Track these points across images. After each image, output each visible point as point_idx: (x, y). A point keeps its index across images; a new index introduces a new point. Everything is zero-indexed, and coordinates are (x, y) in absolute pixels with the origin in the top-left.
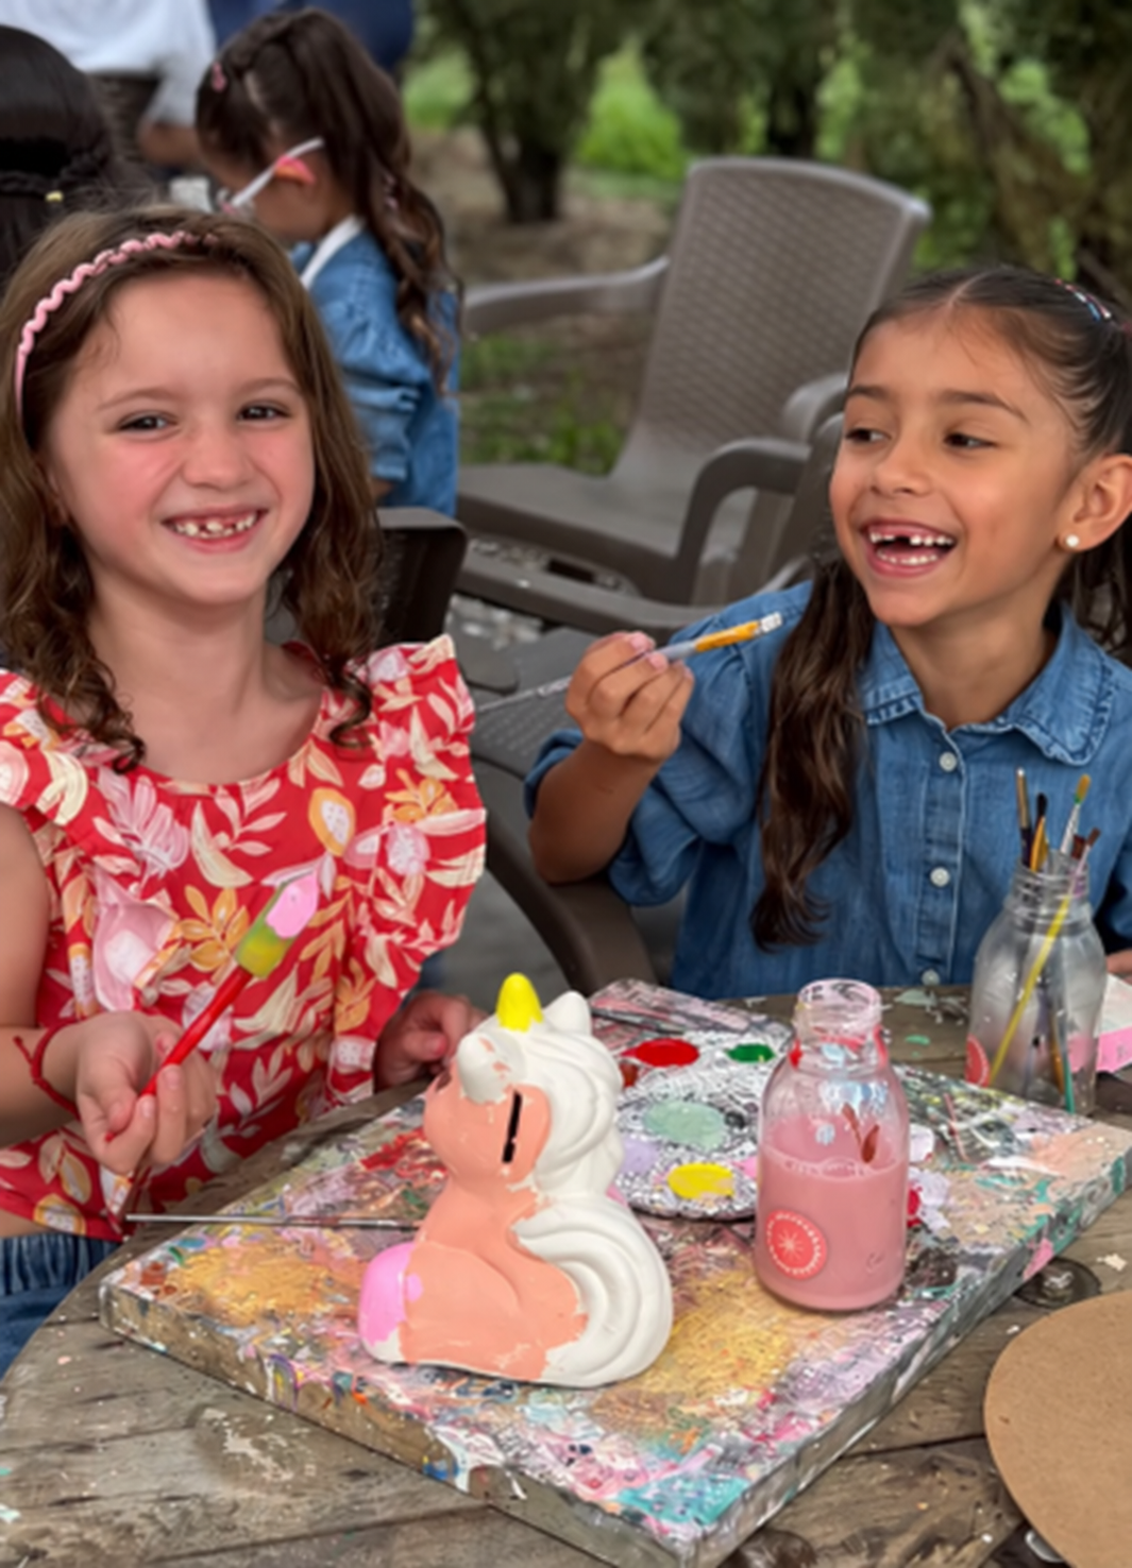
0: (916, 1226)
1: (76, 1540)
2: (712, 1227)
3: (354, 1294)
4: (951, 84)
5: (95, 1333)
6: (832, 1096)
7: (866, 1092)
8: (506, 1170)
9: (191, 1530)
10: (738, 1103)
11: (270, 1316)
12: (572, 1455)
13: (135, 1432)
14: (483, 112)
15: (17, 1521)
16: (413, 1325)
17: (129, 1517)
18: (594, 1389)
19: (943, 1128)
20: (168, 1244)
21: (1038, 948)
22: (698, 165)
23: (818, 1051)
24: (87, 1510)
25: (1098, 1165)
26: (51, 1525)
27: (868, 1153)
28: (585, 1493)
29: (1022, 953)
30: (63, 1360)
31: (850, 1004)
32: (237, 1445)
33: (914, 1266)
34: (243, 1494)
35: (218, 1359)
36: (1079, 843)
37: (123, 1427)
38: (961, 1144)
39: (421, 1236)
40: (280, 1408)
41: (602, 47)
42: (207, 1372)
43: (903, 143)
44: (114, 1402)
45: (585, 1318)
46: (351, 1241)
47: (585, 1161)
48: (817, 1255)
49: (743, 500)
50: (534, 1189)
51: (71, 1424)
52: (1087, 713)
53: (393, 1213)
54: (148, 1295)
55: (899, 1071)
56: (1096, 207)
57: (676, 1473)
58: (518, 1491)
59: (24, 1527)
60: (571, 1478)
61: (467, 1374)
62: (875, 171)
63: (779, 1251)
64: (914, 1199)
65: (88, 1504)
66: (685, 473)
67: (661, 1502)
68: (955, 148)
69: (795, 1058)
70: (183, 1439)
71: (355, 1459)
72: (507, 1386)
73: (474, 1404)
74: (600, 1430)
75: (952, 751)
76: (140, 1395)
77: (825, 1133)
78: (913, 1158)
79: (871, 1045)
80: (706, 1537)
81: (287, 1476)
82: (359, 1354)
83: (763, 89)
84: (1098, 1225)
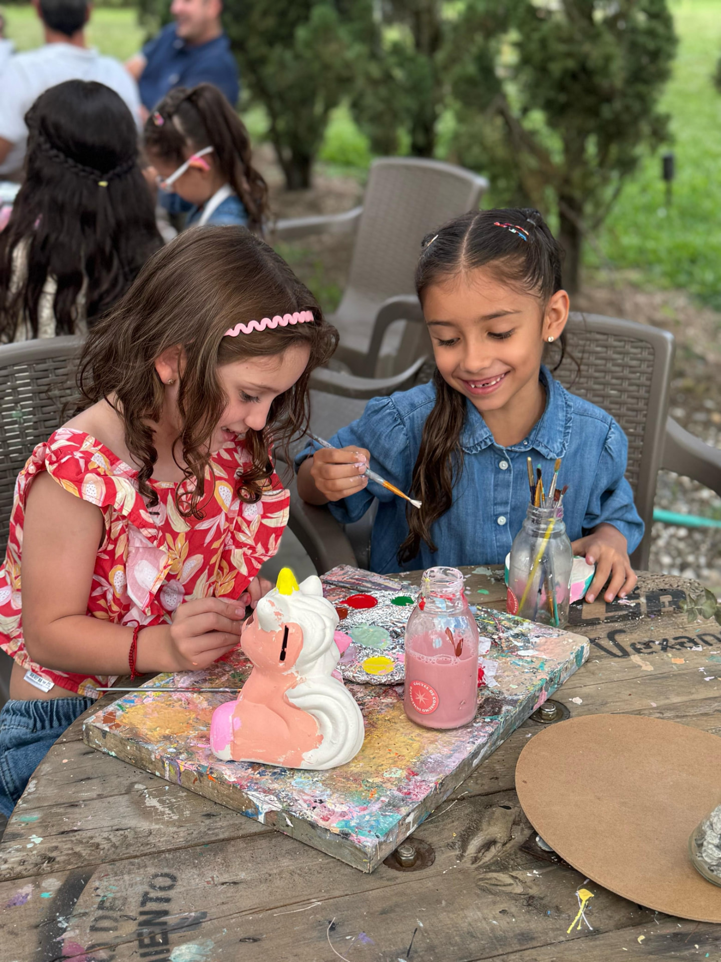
0: (482, 686)
1: (70, 852)
2: (384, 688)
3: (207, 725)
4: (499, 121)
5: (81, 747)
6: (440, 624)
7: (457, 621)
8: (282, 664)
9: (128, 846)
10: (397, 626)
11: (167, 738)
12: (314, 805)
13: (100, 797)
14: (274, 136)
15: (42, 843)
16: (238, 742)
17: (97, 840)
18: (327, 771)
19: (495, 637)
20: (118, 702)
21: (540, 545)
22: (378, 162)
23: (434, 602)
24: (78, 836)
25: (569, 653)
26: (60, 845)
27: (458, 652)
28: (322, 823)
29: (533, 549)
30: (65, 761)
31: (447, 579)
32: (151, 802)
33: (481, 707)
34: (155, 827)
35: (142, 759)
36: (558, 492)
37: (93, 794)
38: (504, 645)
39: (241, 697)
40: (172, 783)
41: (331, 104)
42: (135, 765)
43: (476, 151)
44: (90, 781)
45: (322, 737)
46: (207, 700)
47: (320, 660)
48: (434, 702)
49: (399, 326)
50: (296, 675)
51: (70, 793)
52: (561, 432)
53: (227, 684)
54: (107, 729)
55: (473, 609)
56: (567, 181)
57: (366, 812)
58: (289, 823)
59: (45, 845)
60: (315, 817)
61: (264, 765)
62: (463, 164)
63: (417, 701)
64: (481, 673)
65: (76, 833)
66: (371, 313)
67: (359, 827)
68: (501, 152)
69: (422, 606)
70: (124, 800)
71: (208, 808)
72: (284, 770)
73: (267, 780)
74: (329, 792)
75: (506, 460)
76: (104, 778)
77: (437, 643)
78: (480, 653)
79: (459, 599)
80: (380, 844)
81: (175, 817)
82: (210, 756)
83: (409, 124)
84: (569, 683)
